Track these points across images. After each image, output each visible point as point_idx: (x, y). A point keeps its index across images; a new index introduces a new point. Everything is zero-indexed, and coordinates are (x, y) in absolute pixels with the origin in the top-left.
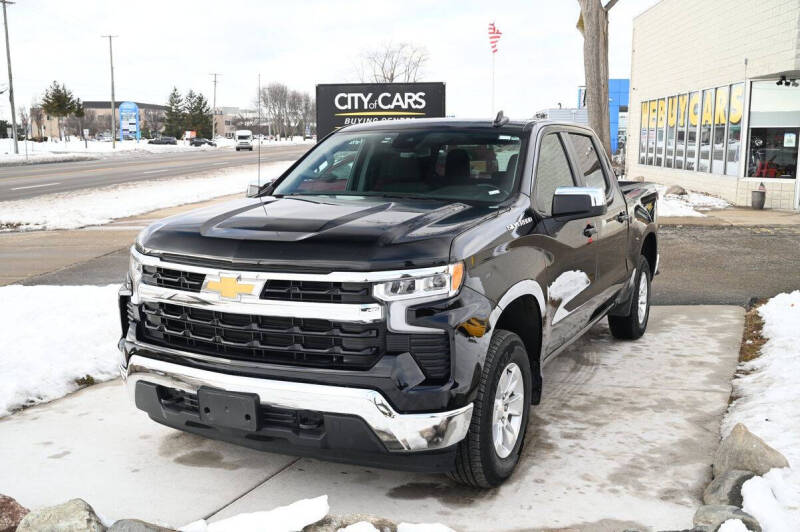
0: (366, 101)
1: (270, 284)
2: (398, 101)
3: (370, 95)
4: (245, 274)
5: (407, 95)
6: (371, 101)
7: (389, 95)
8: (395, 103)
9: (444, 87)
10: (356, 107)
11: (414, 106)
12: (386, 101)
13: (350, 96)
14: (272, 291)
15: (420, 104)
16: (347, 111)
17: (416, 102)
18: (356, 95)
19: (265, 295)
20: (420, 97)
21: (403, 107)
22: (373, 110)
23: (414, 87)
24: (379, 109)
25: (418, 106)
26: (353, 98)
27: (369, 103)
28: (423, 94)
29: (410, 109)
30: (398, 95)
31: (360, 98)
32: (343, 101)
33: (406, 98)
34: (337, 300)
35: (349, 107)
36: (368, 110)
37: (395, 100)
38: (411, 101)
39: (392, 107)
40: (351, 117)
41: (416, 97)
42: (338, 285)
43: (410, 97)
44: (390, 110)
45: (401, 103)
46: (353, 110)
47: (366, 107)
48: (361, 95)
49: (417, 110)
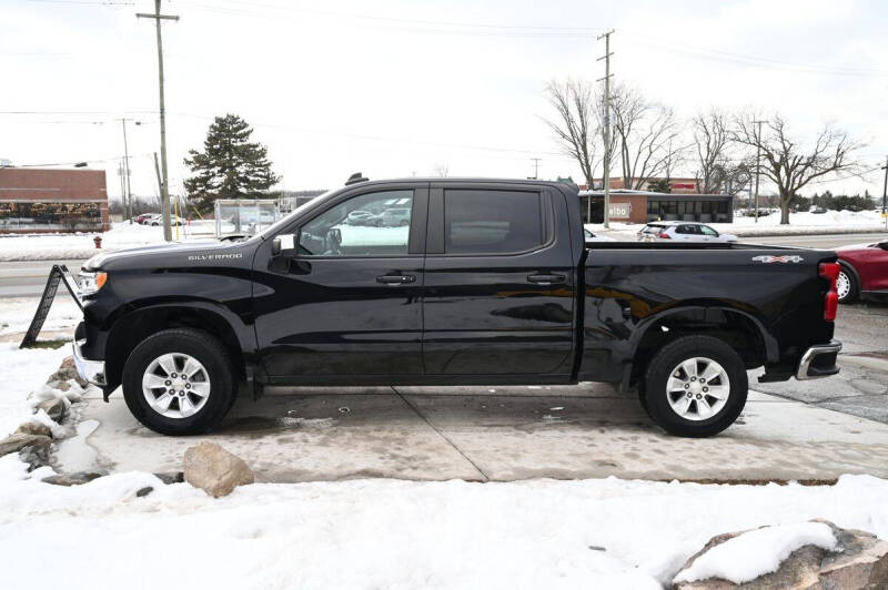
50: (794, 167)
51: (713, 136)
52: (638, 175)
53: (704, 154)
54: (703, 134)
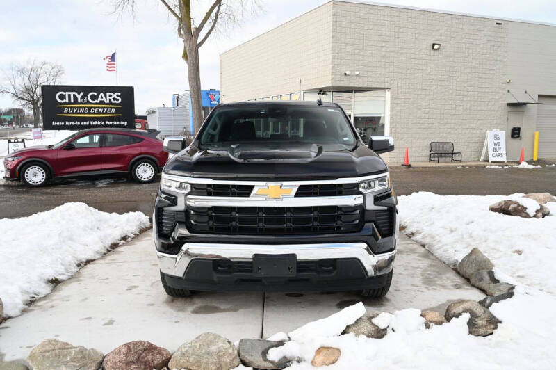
0: (79, 97)
1: (301, 187)
2: (102, 98)
3: (82, 93)
4: (285, 183)
5: (108, 94)
6: (83, 97)
7: (95, 94)
8: (100, 99)
9: (133, 89)
10: (72, 101)
11: (113, 102)
12: (94, 98)
13: (67, 93)
14: (302, 192)
15: (118, 100)
16: (65, 103)
17: (114, 99)
18: (72, 93)
19: (297, 195)
20: (117, 95)
21: (106, 102)
22: (85, 104)
23: (113, 89)
24: (88, 103)
25: (116, 102)
26: (69, 95)
27: (81, 99)
28: (119, 94)
29: (110, 103)
30: (102, 94)
31: (74, 95)
32: (62, 97)
33: (108, 96)
34: (340, 194)
35: (67, 101)
36: (81, 103)
37: (100, 96)
38: (111, 98)
39: (98, 101)
40: (68, 108)
41: (114, 95)
42: (340, 185)
43: (110, 96)
44: (96, 104)
45: (104, 99)
46: (70, 103)
47: (79, 101)
48: (76, 93)
49: (115, 104)
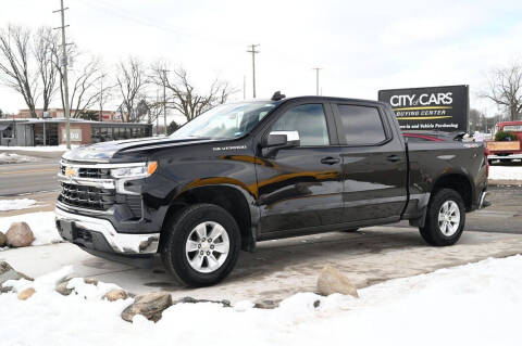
0: (411, 100)
1: (81, 170)
2: (433, 99)
3: (414, 96)
5: (439, 95)
6: (415, 100)
7: (426, 95)
8: (431, 101)
9: (468, 88)
10: (404, 104)
11: (444, 102)
12: (425, 100)
13: (400, 97)
15: (449, 101)
16: (398, 107)
17: (445, 100)
18: (404, 97)
19: (80, 175)
20: (449, 96)
21: (437, 103)
22: (416, 106)
23: (444, 89)
24: (420, 105)
25: (447, 103)
26: (402, 99)
27: (413, 101)
28: (451, 94)
29: (441, 104)
30: (433, 96)
31: (407, 98)
32: (396, 101)
33: (439, 97)
34: (100, 177)
35: (400, 105)
36: (412, 106)
37: (431, 99)
38: (442, 99)
39: (429, 103)
40: (401, 111)
41: (445, 96)
43: (441, 97)
44: (427, 106)
45: (435, 101)
46: (402, 106)
47: (411, 104)
48: (408, 96)
49: (446, 105)
50: (195, 104)
51: (132, 79)
52: (74, 107)
53: (126, 92)
54: (124, 78)
